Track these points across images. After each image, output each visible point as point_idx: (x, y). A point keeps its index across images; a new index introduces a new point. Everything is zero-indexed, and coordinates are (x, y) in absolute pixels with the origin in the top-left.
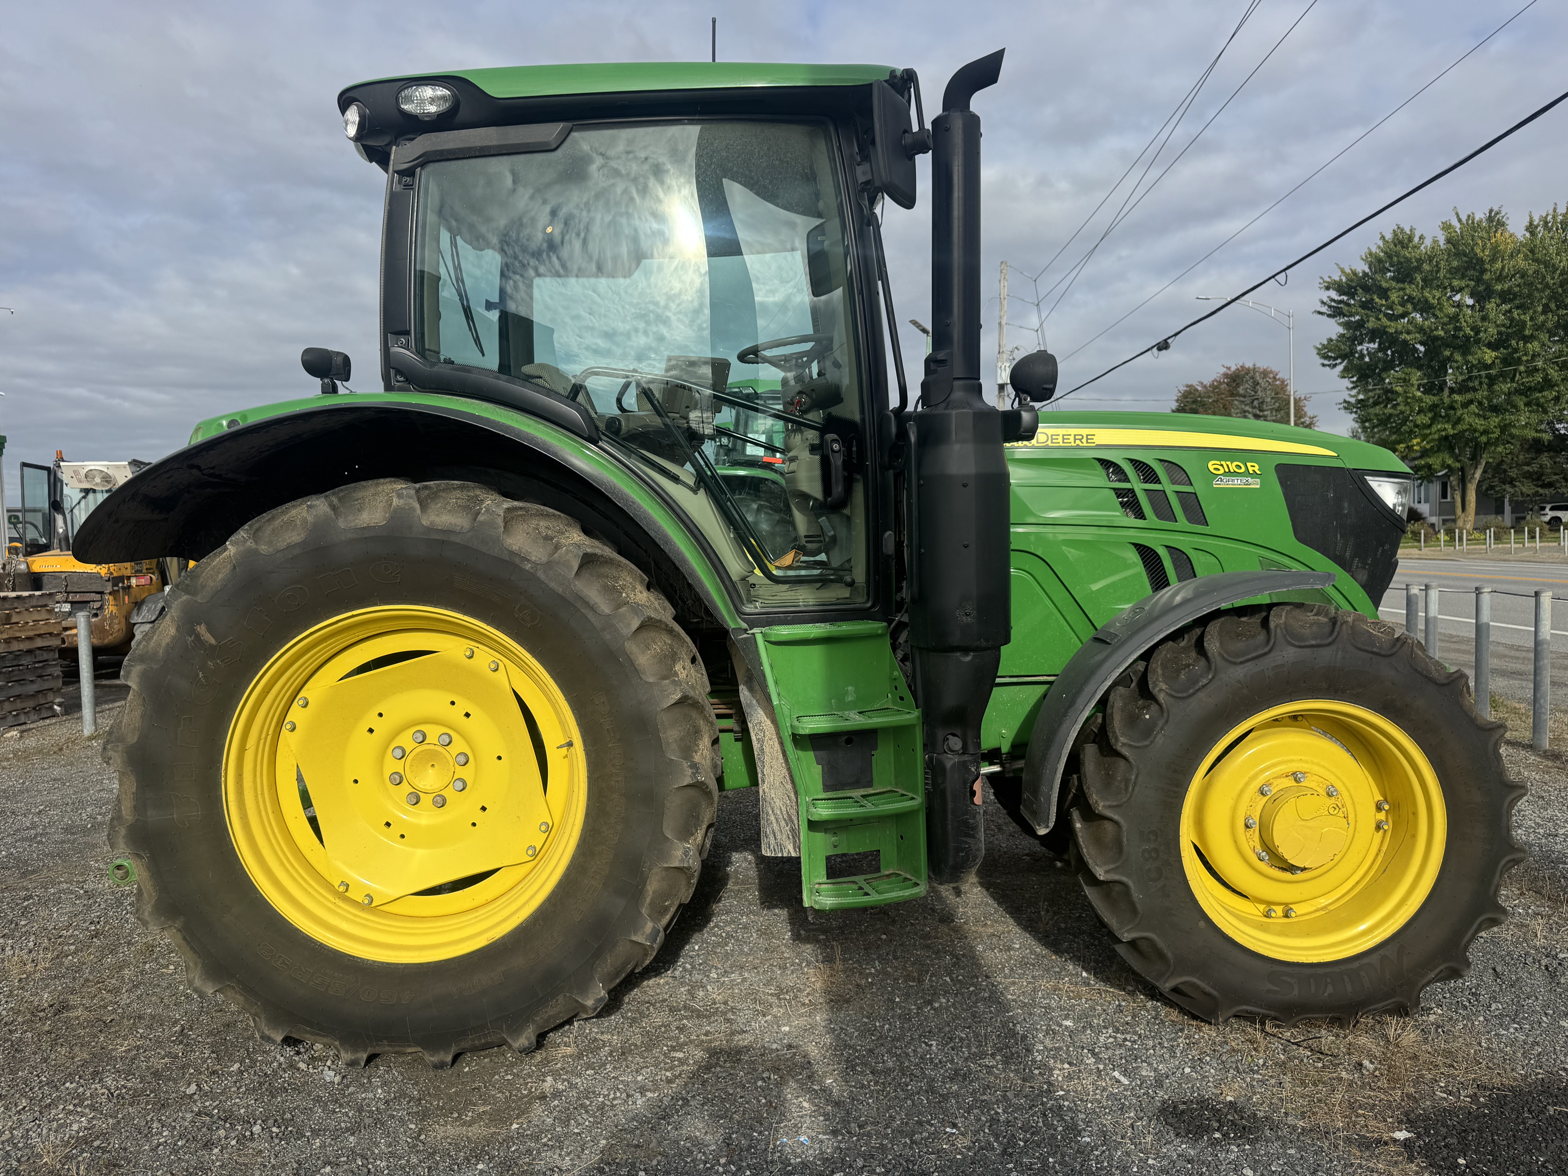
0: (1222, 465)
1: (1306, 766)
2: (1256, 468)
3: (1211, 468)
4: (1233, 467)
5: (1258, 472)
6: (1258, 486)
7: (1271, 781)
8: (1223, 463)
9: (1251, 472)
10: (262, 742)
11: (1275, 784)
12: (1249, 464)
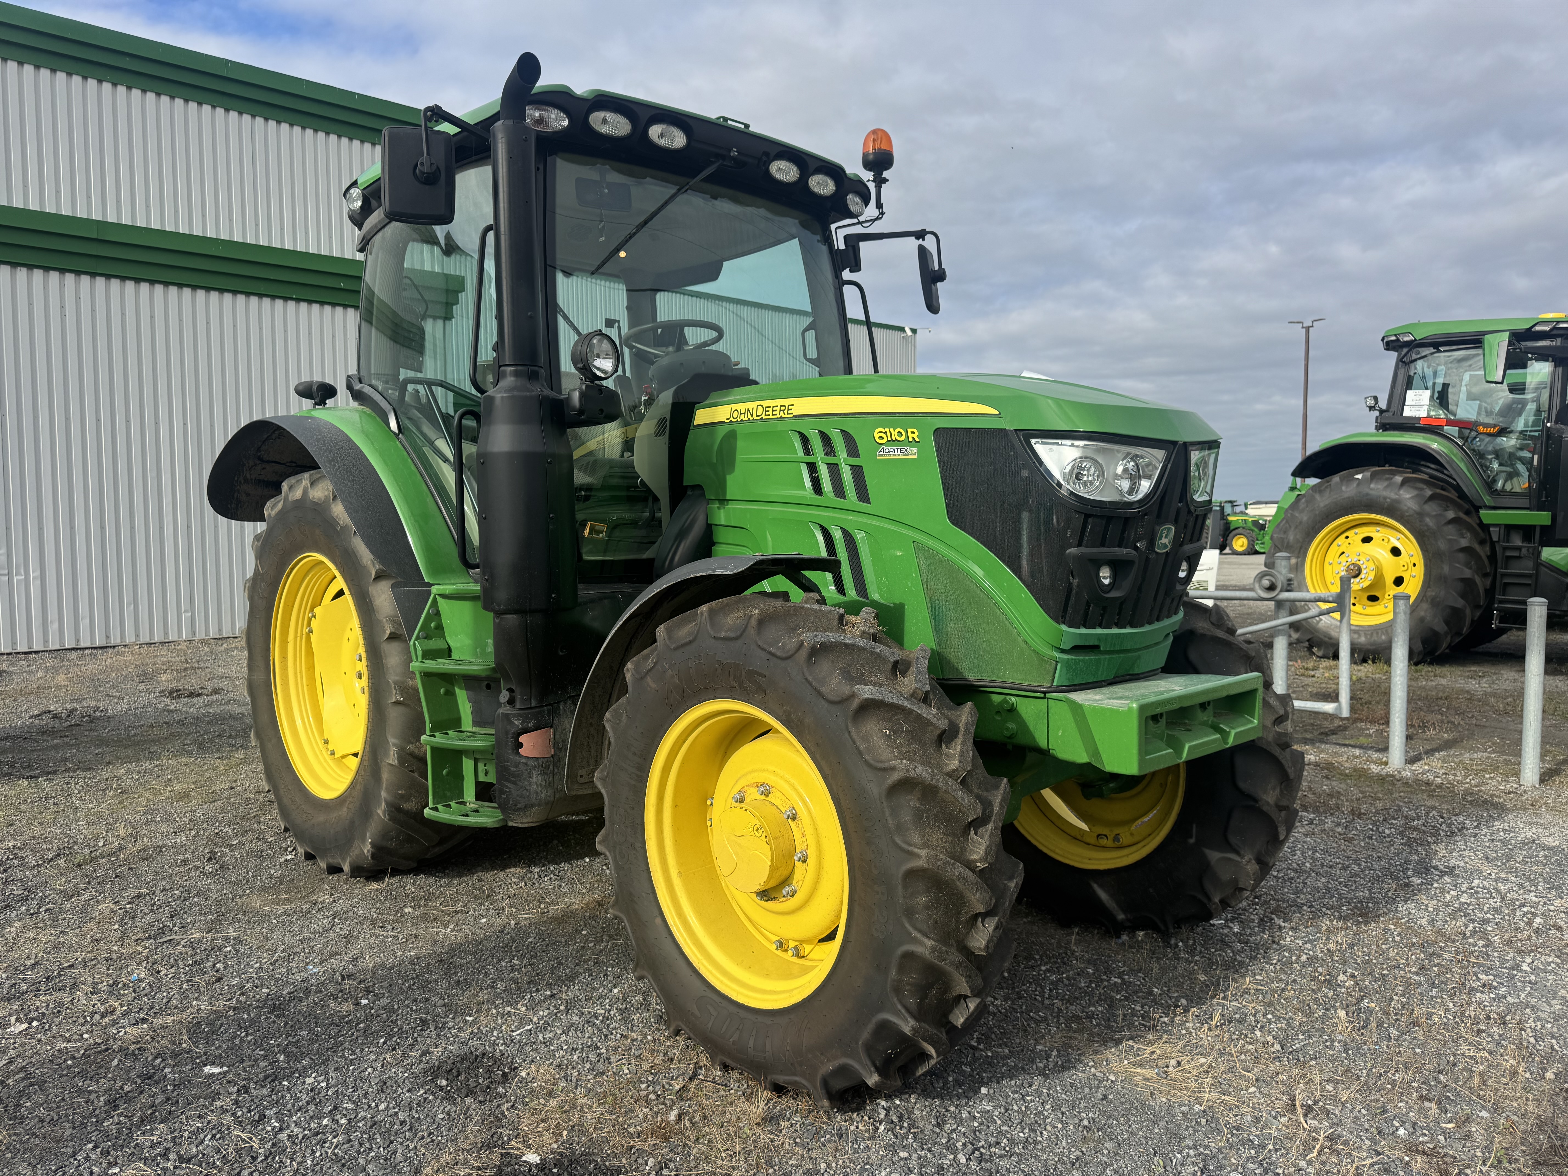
0: (885, 433)
1: (773, 778)
2: (914, 434)
3: (877, 436)
4: (895, 436)
5: (917, 440)
6: (915, 457)
7: (746, 788)
8: (887, 430)
9: (911, 440)
10: (298, 639)
11: (748, 792)
12: (909, 430)
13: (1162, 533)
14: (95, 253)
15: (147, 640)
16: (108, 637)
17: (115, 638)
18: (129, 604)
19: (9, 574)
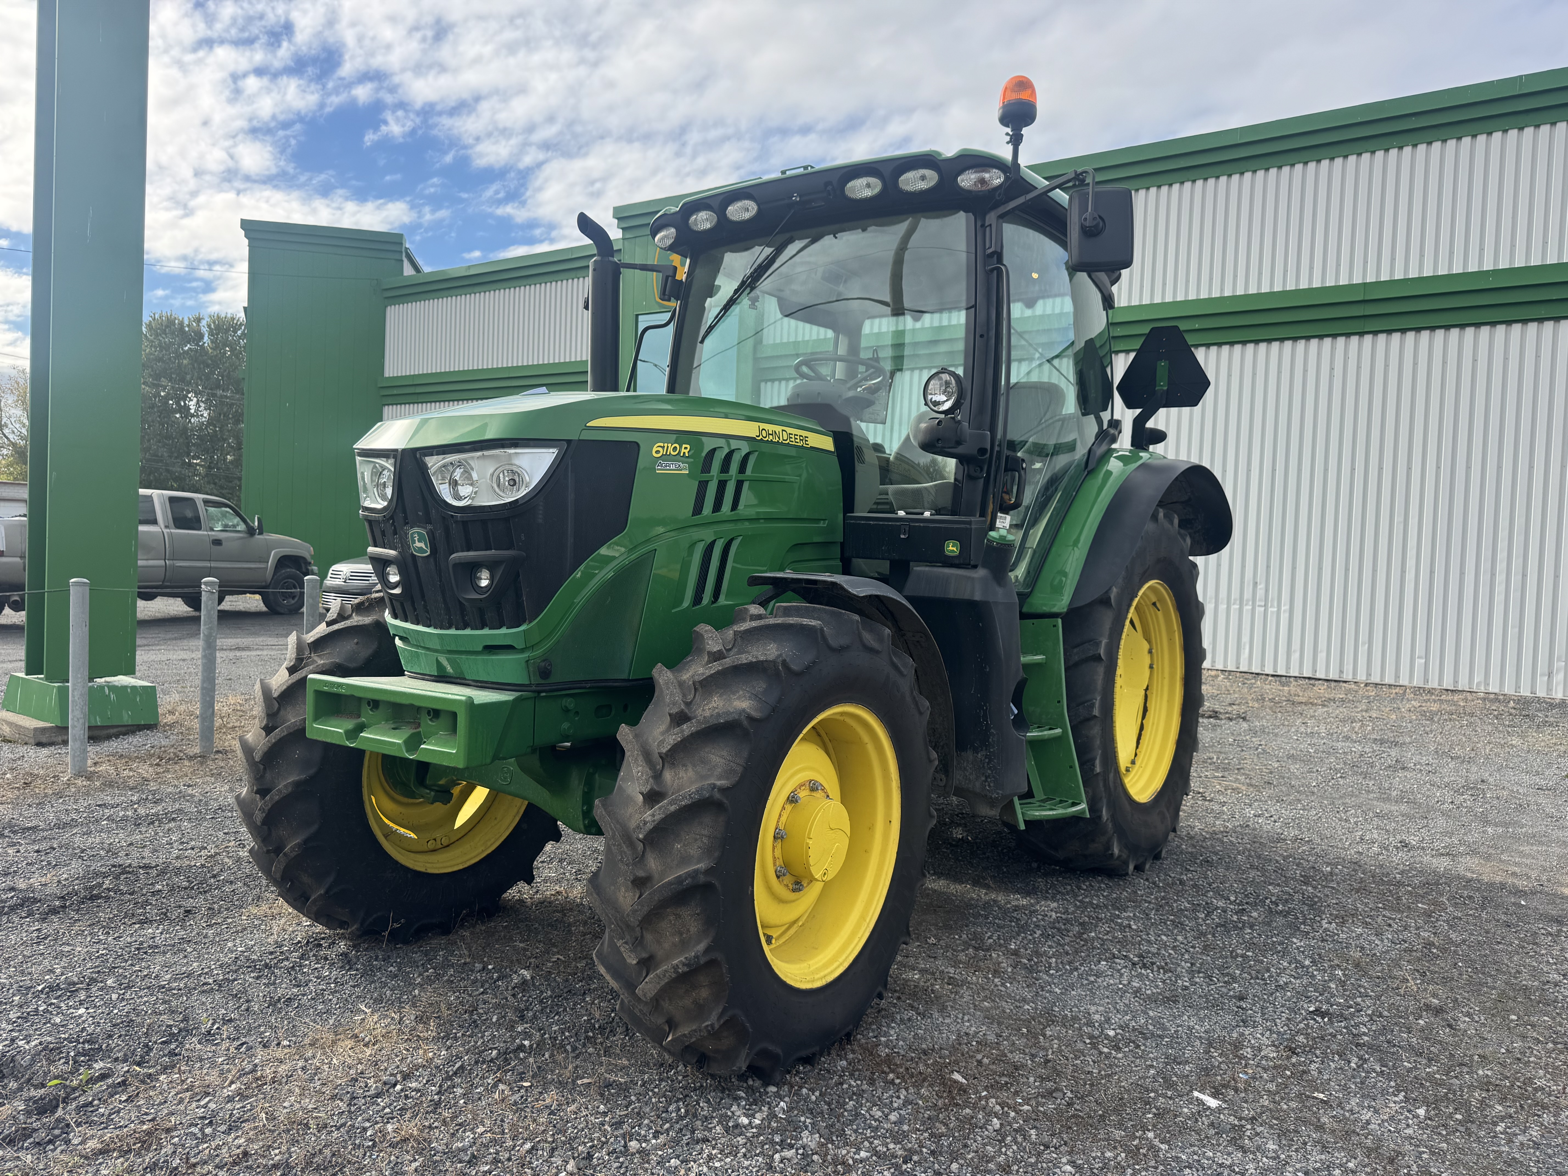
13: (413, 538)
14: (1361, 314)
15: (1378, 681)
16: (1341, 672)
17: (1347, 675)
18: (1363, 644)
19: (1265, 606)
